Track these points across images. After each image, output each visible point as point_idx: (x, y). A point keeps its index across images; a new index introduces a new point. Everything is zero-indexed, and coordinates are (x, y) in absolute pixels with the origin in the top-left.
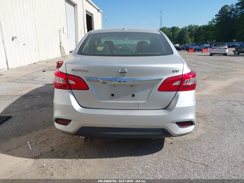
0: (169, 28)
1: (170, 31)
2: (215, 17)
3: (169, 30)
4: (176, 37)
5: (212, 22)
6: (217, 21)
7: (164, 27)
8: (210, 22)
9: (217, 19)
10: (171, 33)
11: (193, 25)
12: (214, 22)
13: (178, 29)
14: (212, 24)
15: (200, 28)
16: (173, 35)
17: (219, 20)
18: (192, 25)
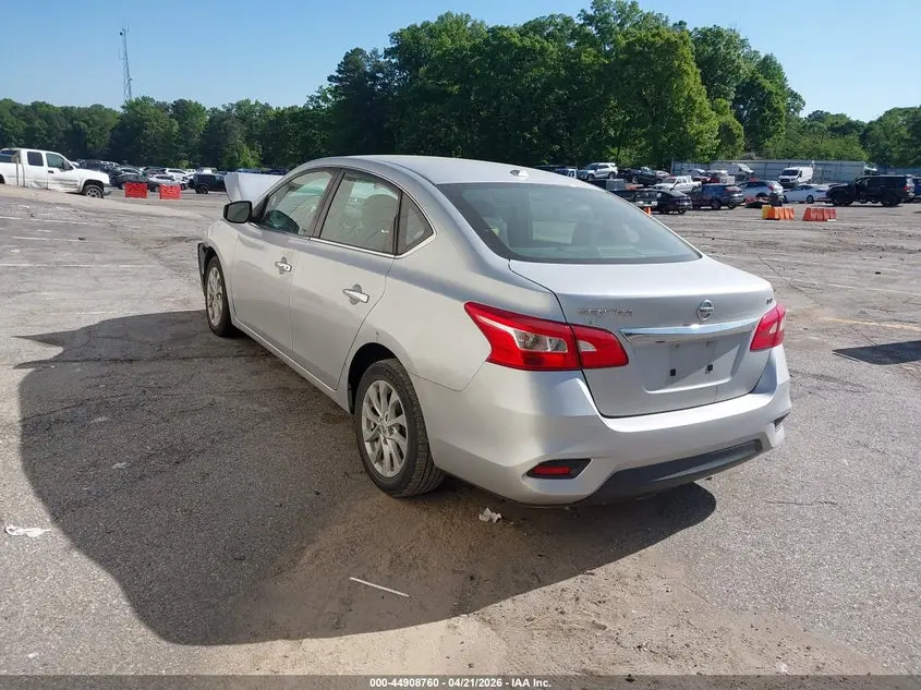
0: (164, 103)
1: (171, 116)
2: (326, 85)
3: (167, 110)
4: (196, 139)
5: (319, 97)
6: (334, 97)
7: (144, 98)
8: (311, 98)
9: (334, 92)
10: (177, 123)
11: (253, 103)
12: (326, 100)
13: (198, 109)
14: (319, 106)
15: (280, 115)
16: (183, 130)
17: (341, 95)
18: (248, 101)
